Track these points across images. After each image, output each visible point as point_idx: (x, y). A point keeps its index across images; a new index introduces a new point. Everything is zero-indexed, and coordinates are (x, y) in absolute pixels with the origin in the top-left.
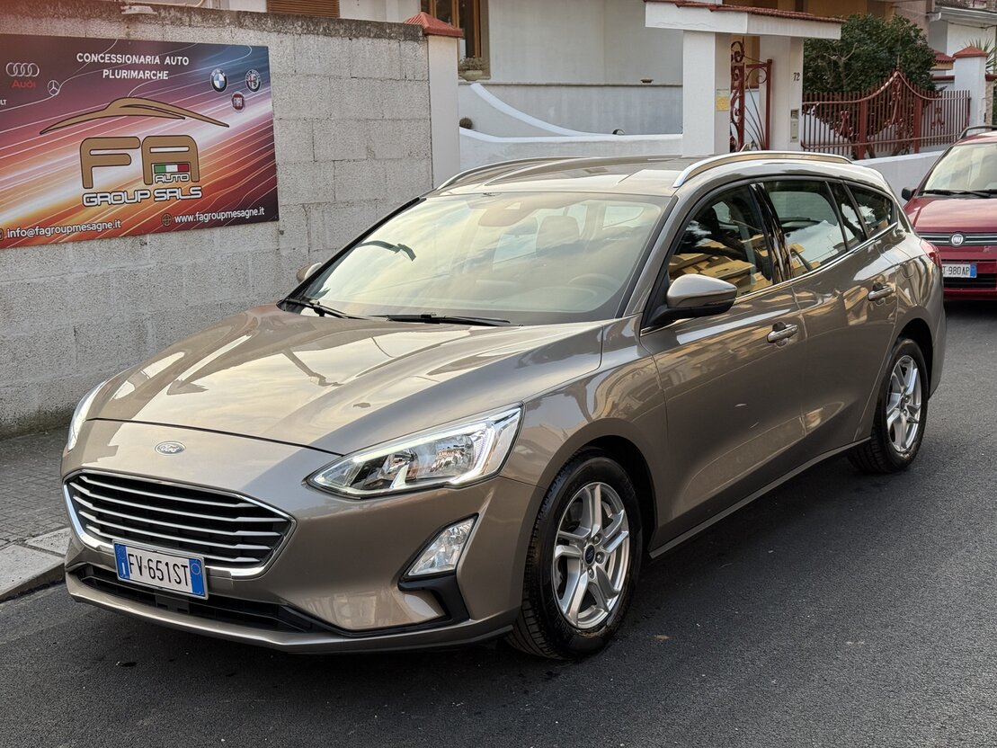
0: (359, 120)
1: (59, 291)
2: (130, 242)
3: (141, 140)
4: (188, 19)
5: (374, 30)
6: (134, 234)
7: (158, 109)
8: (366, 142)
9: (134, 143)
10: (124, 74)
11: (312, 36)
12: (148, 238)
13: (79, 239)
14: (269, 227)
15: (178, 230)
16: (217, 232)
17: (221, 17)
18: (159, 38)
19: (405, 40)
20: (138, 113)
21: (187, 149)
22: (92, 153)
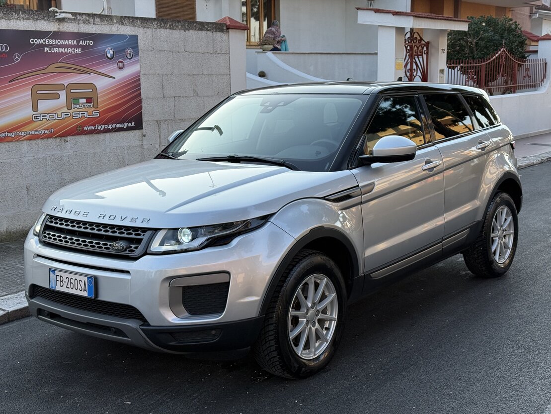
0: (189, 75)
1: (18, 166)
2: (58, 140)
3: (66, 85)
4: (93, 20)
5: (198, 26)
6: (60, 136)
7: (75, 69)
8: (193, 87)
9: (61, 87)
10: (56, 50)
11: (163, 29)
12: (69, 138)
13: (29, 139)
14: (137, 133)
15: (85, 134)
16: (108, 135)
17: (111, 19)
18: (76, 31)
19: (216, 31)
20: (64, 71)
21: (91, 90)
22: (38, 92)
